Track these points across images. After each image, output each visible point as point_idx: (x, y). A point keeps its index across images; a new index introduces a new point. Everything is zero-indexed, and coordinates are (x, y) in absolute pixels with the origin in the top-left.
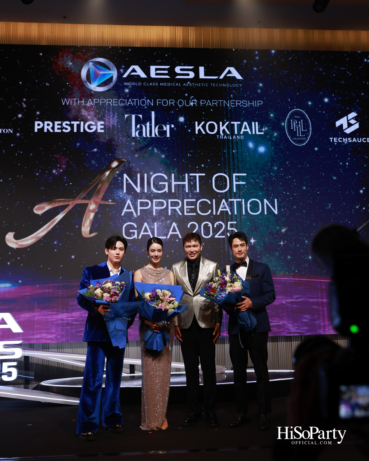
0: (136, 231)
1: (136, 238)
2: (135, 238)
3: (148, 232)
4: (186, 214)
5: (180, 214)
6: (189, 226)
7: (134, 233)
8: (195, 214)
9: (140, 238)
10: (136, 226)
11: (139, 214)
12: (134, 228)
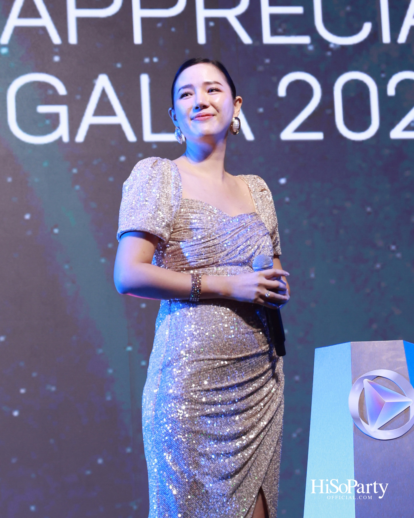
0: (62, 111)
1: (66, 139)
2: (60, 139)
3: (111, 113)
4: (268, 39)
5: (246, 39)
6: (282, 91)
7: (55, 119)
8: (305, 40)
9: (80, 138)
10: (62, 90)
11: (73, 39)
12: (56, 100)
